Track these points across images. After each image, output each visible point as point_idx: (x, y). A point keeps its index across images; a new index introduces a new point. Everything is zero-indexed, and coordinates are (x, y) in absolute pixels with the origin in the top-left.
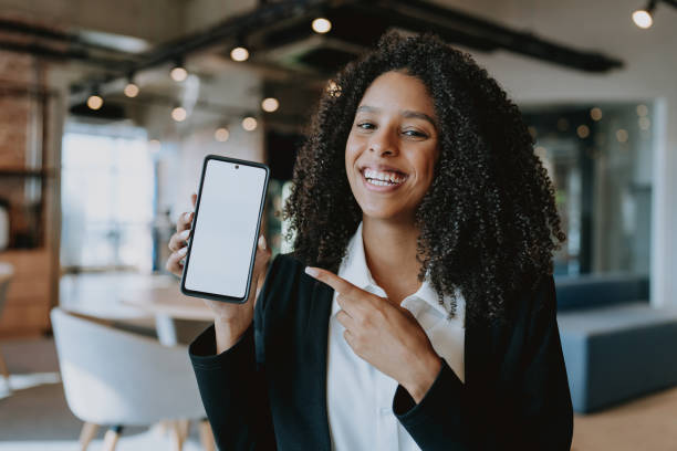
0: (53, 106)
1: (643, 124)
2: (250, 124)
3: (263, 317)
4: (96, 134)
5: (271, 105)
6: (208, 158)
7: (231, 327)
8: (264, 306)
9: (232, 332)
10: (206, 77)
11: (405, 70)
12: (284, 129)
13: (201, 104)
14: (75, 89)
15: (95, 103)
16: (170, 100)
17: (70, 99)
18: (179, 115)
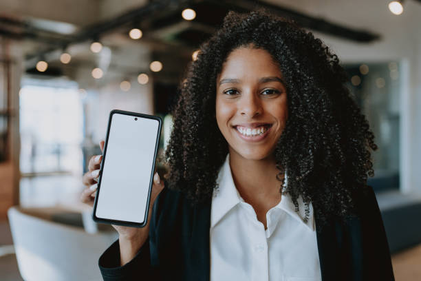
0: (13, 69)
1: (393, 76)
2: (144, 79)
3: (156, 231)
4: (45, 86)
5: (156, 66)
6: (113, 113)
7: (132, 243)
8: (156, 225)
9: (133, 246)
10: (115, 49)
11: (252, 45)
12: (166, 81)
13: (112, 66)
14: (29, 57)
15: (42, 66)
16: (91, 63)
17: (25, 64)
18: (98, 74)
